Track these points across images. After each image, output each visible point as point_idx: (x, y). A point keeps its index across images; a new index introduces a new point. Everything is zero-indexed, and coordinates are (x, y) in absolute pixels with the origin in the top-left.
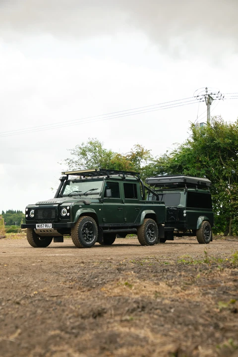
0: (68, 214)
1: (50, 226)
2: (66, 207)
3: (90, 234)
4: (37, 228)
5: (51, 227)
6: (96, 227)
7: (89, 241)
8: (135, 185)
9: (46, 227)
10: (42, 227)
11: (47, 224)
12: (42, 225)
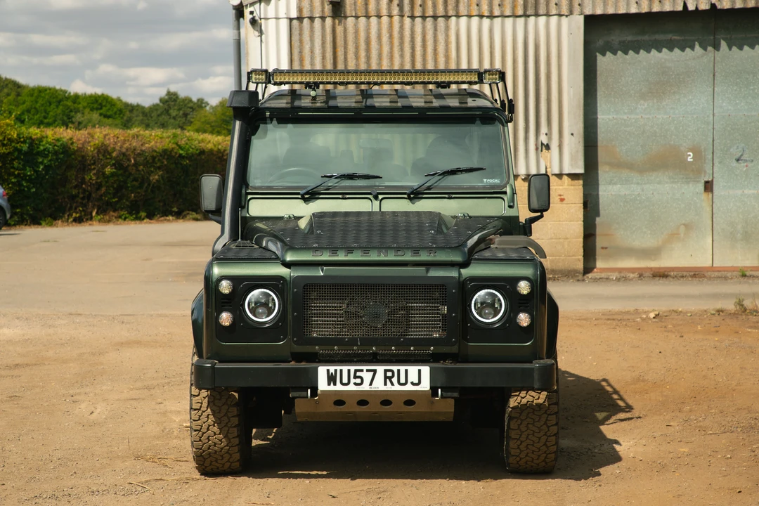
1: (414, 376)
2: (506, 283)
5: (426, 385)
9: (392, 384)
10: (358, 381)
11: (395, 368)
12: (362, 371)
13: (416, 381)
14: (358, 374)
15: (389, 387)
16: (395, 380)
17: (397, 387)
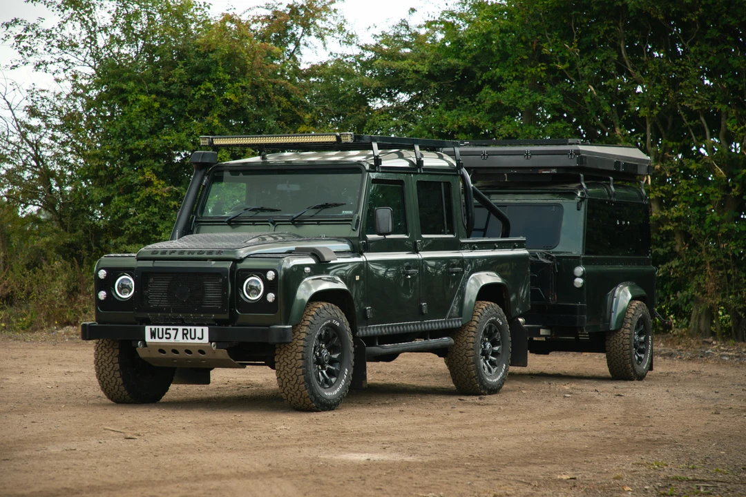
0: (271, 297)
1: (201, 335)
2: (262, 273)
3: (332, 362)
4: (148, 339)
5: (206, 340)
6: (350, 338)
7: (331, 385)
8: (448, 184)
9: (187, 339)
10: (168, 336)
11: (188, 328)
12: (170, 329)
13: (201, 337)
14: (168, 331)
15: (185, 341)
16: (188, 336)
17: (190, 341)
